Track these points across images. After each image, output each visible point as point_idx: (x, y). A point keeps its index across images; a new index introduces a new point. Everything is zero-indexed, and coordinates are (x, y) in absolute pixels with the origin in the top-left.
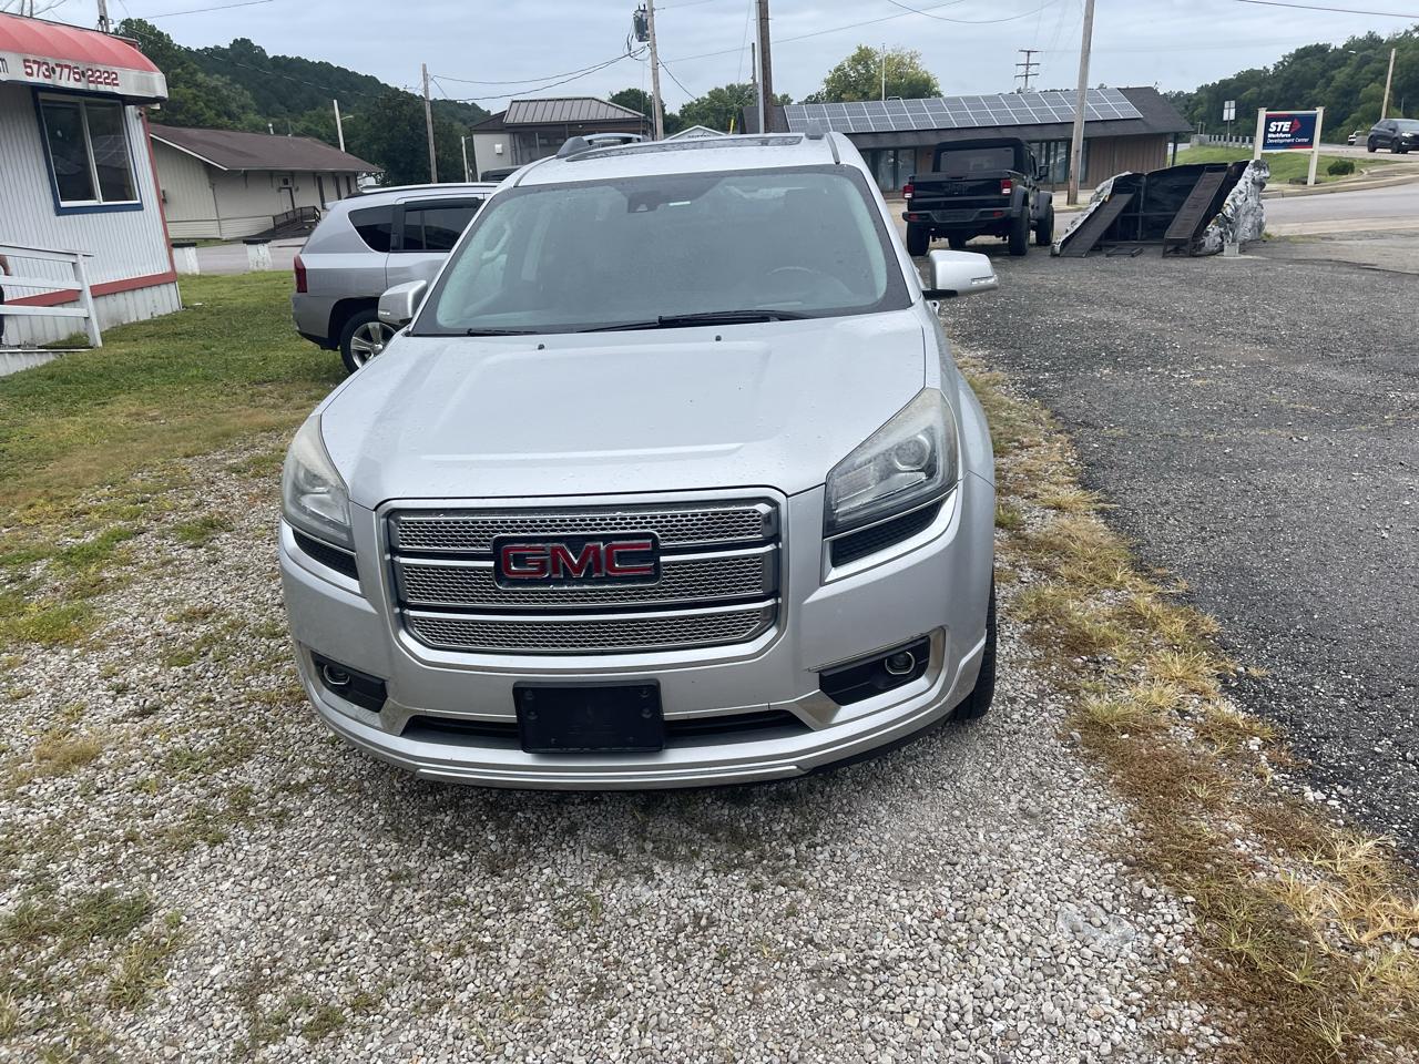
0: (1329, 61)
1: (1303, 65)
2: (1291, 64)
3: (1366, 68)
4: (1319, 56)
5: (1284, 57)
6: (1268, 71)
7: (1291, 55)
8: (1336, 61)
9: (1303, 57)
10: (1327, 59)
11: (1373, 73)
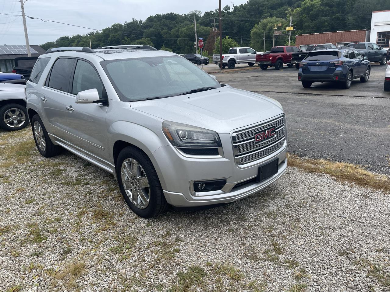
0: (70, 41)
1: (63, 42)
2: (60, 41)
3: (80, 43)
4: (67, 39)
5: (58, 39)
6: (54, 43)
7: (59, 39)
8: (71, 41)
9: (63, 40)
10: (69, 40)
11: (82, 44)
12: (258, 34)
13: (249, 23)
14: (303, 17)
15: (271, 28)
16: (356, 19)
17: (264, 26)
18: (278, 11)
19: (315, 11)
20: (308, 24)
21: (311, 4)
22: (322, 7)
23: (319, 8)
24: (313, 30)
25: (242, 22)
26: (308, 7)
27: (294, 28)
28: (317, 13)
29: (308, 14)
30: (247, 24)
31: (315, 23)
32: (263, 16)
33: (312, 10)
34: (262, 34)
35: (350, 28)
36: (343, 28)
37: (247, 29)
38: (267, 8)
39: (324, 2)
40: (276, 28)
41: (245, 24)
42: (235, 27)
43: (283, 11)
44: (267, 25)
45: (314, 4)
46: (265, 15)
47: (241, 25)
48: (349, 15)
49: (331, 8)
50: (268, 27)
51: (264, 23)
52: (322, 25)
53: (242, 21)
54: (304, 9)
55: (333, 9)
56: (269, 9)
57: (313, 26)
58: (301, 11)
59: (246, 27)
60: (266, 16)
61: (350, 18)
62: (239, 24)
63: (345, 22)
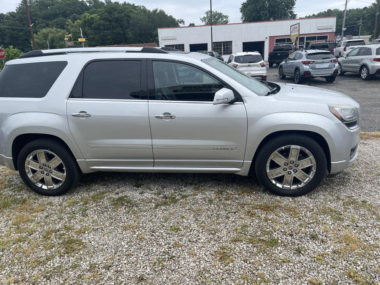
12: (39, 44)
13: (23, 33)
14: (86, 29)
15: (53, 39)
16: (135, 34)
17: (44, 37)
18: (54, 22)
19: (96, 25)
20: (93, 36)
21: (91, 18)
22: (102, 22)
23: (99, 22)
24: (98, 42)
25: (15, 32)
26: (88, 20)
27: (86, 40)
28: (99, 26)
29: (91, 27)
30: (21, 33)
31: (99, 36)
32: (39, 26)
33: (92, 23)
34: (45, 45)
35: (131, 41)
36: (125, 42)
37: (22, 39)
38: (41, 18)
39: (103, 16)
40: (67, 39)
41: (18, 33)
42: (7, 36)
43: (59, 22)
44: (48, 35)
45: (93, 18)
46: (40, 25)
47: (13, 34)
48: (127, 30)
49: (110, 23)
50: (49, 37)
51: (44, 33)
52: (106, 38)
53: (14, 30)
54: (85, 22)
55: (112, 23)
56: (43, 19)
57: (98, 38)
58: (82, 24)
59: (21, 37)
60: (42, 26)
61: (129, 33)
62: (11, 33)
63: (126, 36)
